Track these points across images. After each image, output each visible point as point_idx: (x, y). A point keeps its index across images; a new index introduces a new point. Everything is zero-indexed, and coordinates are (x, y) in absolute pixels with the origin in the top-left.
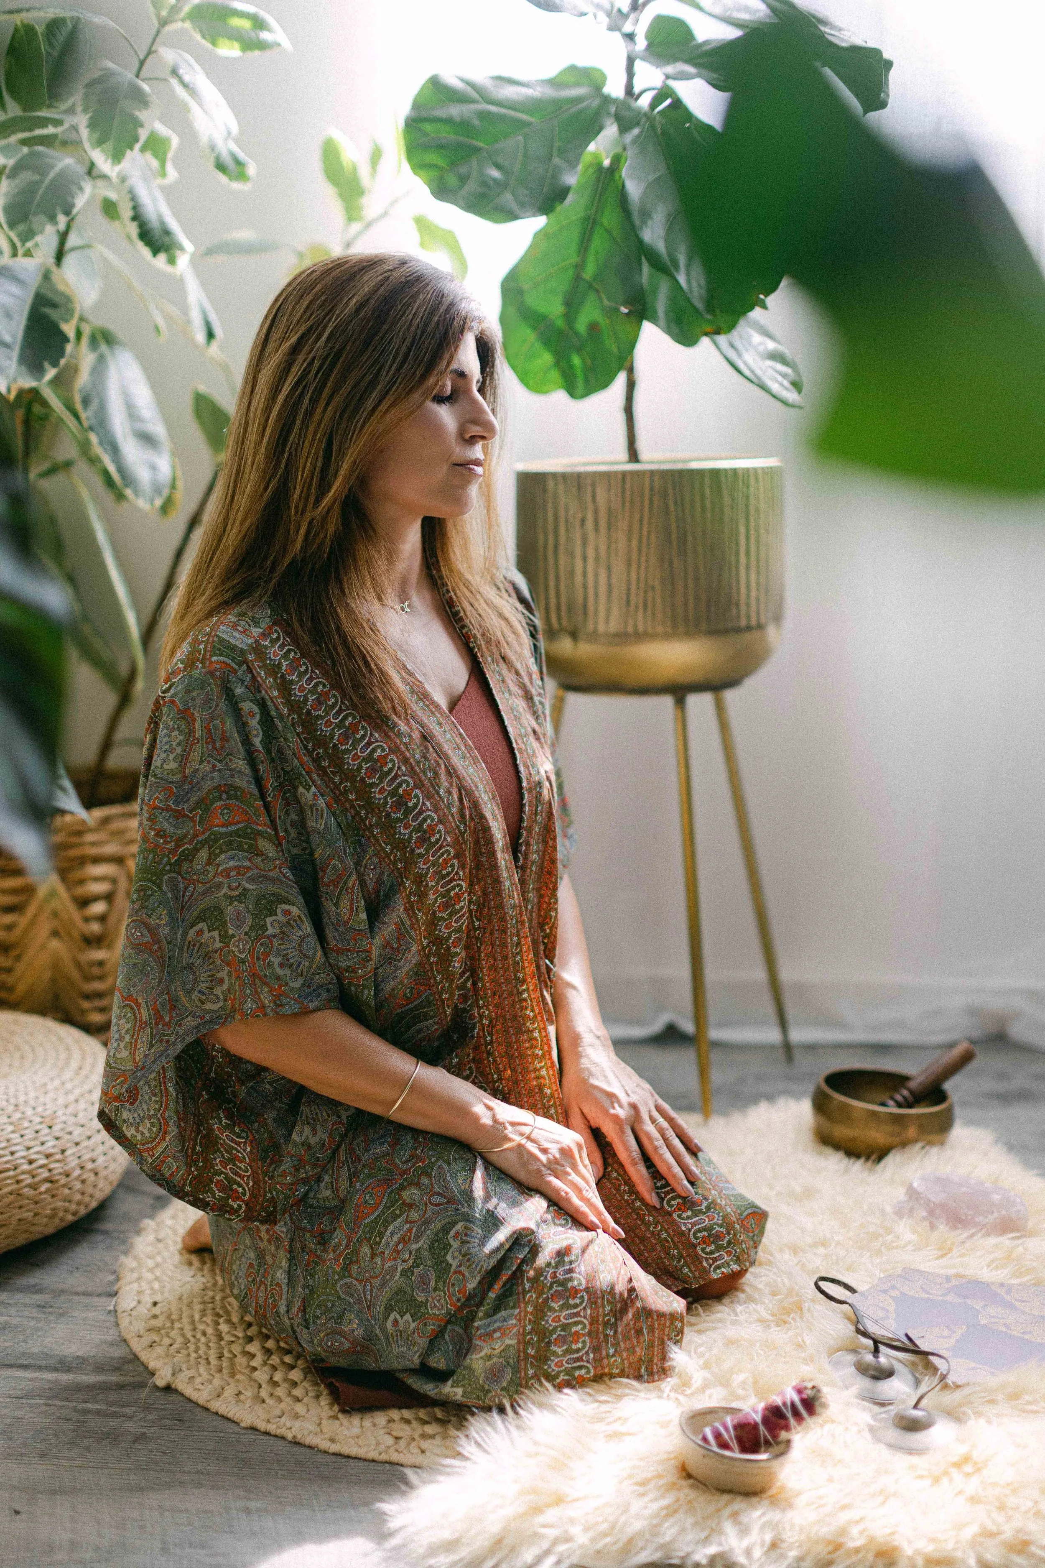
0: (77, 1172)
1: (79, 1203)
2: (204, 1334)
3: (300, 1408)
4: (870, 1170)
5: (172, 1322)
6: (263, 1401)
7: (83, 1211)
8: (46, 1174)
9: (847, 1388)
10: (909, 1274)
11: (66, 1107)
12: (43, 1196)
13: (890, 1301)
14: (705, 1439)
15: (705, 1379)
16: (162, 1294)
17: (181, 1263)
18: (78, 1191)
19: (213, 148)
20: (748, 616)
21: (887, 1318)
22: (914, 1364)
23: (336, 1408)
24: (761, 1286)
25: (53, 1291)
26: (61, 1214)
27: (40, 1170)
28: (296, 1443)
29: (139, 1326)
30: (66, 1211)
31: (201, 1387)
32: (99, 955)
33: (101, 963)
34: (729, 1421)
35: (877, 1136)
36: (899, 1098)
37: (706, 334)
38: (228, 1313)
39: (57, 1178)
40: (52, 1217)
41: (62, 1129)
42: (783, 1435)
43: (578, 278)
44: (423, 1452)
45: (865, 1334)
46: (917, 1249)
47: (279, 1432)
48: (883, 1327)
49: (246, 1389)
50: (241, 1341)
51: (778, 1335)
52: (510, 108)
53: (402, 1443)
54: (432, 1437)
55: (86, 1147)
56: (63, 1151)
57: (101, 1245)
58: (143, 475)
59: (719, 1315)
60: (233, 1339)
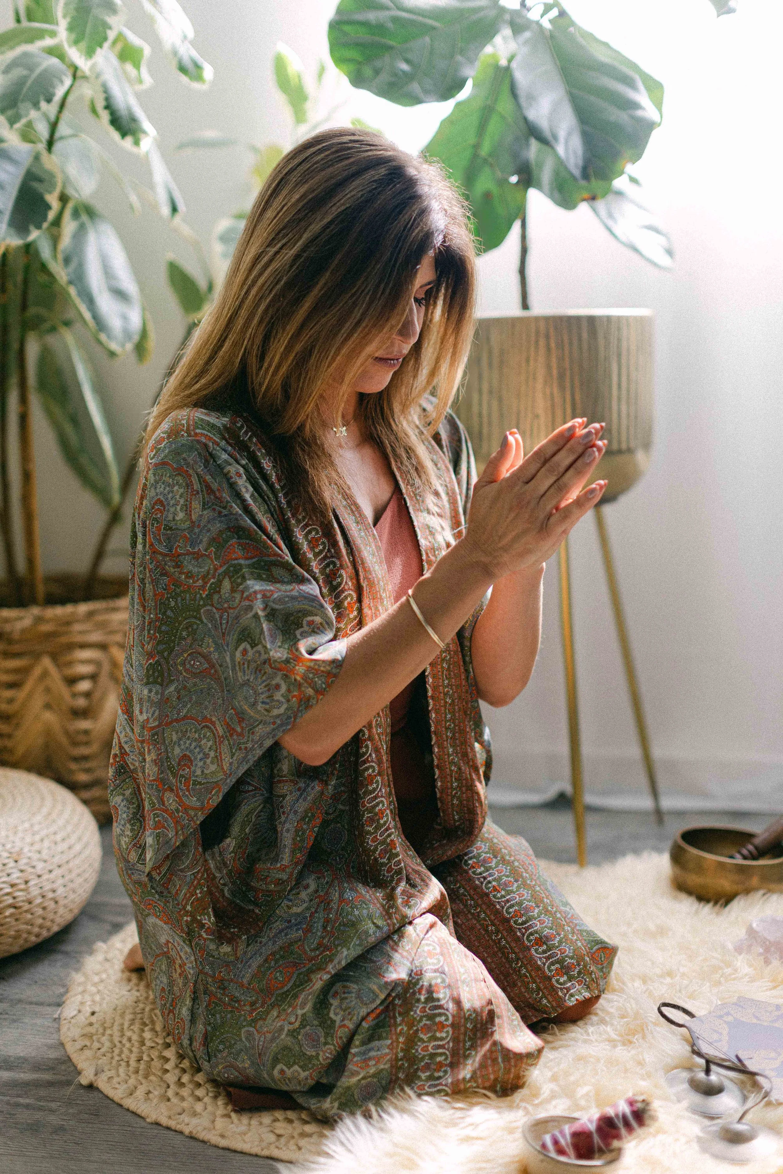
0: (39, 900)
1: (41, 927)
2: (130, 1040)
3: (199, 1107)
4: (718, 914)
5: (105, 1029)
6: (169, 1100)
7: (45, 934)
8: (10, 901)
9: (679, 1101)
10: (742, 1002)
11: (32, 844)
12: (8, 920)
13: (725, 1026)
14: (544, 1146)
15: (552, 1091)
16: (100, 1005)
17: (122, 979)
18: (39, 916)
19: (175, 53)
20: (619, 442)
21: (720, 1040)
22: (743, 1082)
23: (230, 1107)
24: (612, 1010)
25: (12, 1000)
26: (25, 935)
27: (6, 898)
28: (192, 1138)
29: (76, 1032)
30: (29, 933)
31: (117, 1086)
32: (84, 724)
33: (86, 732)
34: (567, 1129)
35: (725, 884)
36: (745, 852)
37: (584, 200)
38: (153, 1022)
39: (21, 904)
40: (16, 938)
41: (27, 864)
42: (615, 1144)
43: (475, 156)
44: (300, 1148)
45: (699, 1054)
46: (752, 980)
47: (179, 1127)
48: (716, 1049)
49: (155, 1089)
50: (159, 1047)
51: (621, 1053)
52: (419, 14)
53: (283, 1140)
54: (310, 1135)
55: (48, 880)
56: (26, 882)
57: (59, 964)
58: (115, 323)
59: (573, 1035)
60: (153, 1045)
